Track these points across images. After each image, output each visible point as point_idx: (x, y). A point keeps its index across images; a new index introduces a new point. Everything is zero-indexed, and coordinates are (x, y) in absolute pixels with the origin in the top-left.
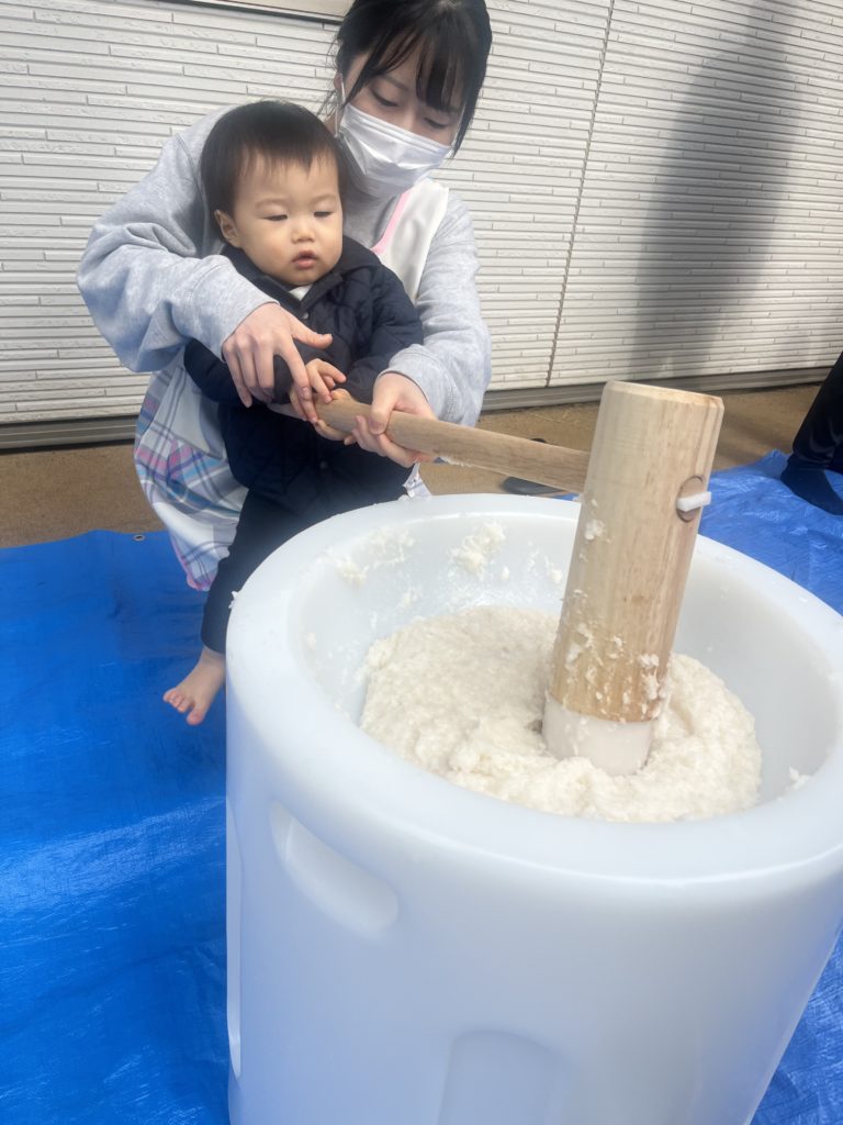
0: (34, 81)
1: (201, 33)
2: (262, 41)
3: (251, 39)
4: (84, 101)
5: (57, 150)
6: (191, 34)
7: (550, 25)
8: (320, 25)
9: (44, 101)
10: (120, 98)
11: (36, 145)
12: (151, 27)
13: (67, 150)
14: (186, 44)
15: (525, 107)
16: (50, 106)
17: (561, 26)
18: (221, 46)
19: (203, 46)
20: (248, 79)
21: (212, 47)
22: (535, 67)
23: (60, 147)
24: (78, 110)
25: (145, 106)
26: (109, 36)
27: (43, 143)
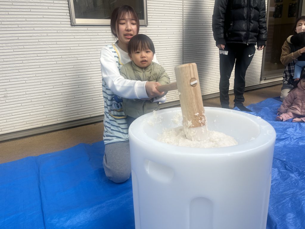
0: (58, 46)
4: (69, 49)
5: (64, 60)
7: (170, 20)
9: (61, 50)
10: (77, 47)
11: (60, 59)
12: (83, 31)
13: (67, 60)
14: (91, 34)
15: (167, 37)
16: (62, 50)
17: (172, 20)
18: (98, 34)
22: (168, 29)
23: (65, 59)
24: (68, 51)
25: (83, 48)
26: (74, 34)
27: (61, 59)
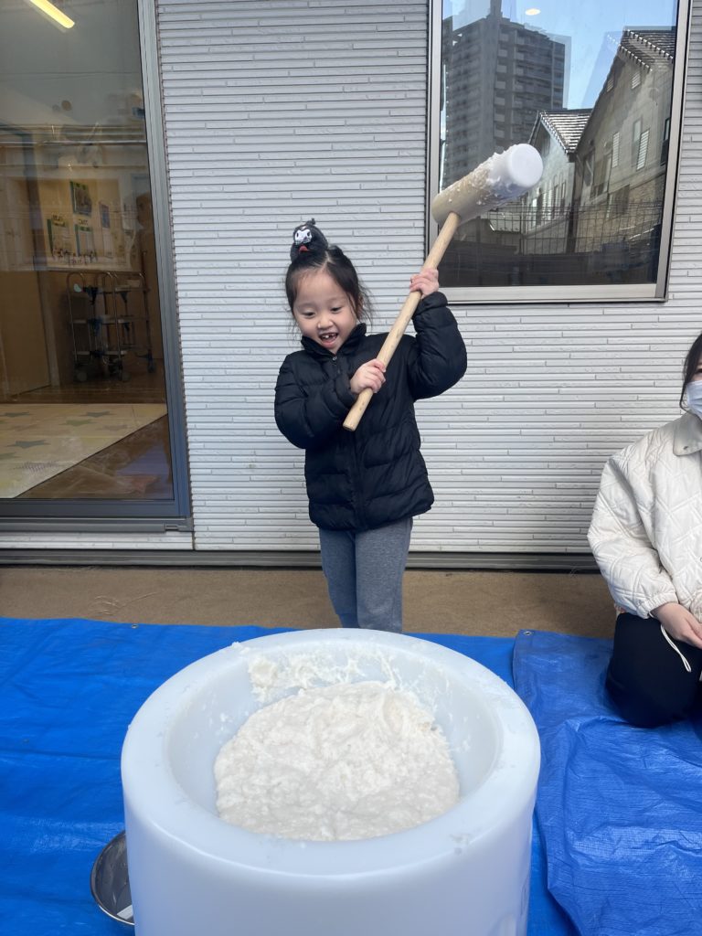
1: (484, 320)
2: (524, 320)
3: (518, 320)
6: (477, 322)
8: (566, 306)
19: (485, 327)
20: (514, 343)
21: (491, 327)
